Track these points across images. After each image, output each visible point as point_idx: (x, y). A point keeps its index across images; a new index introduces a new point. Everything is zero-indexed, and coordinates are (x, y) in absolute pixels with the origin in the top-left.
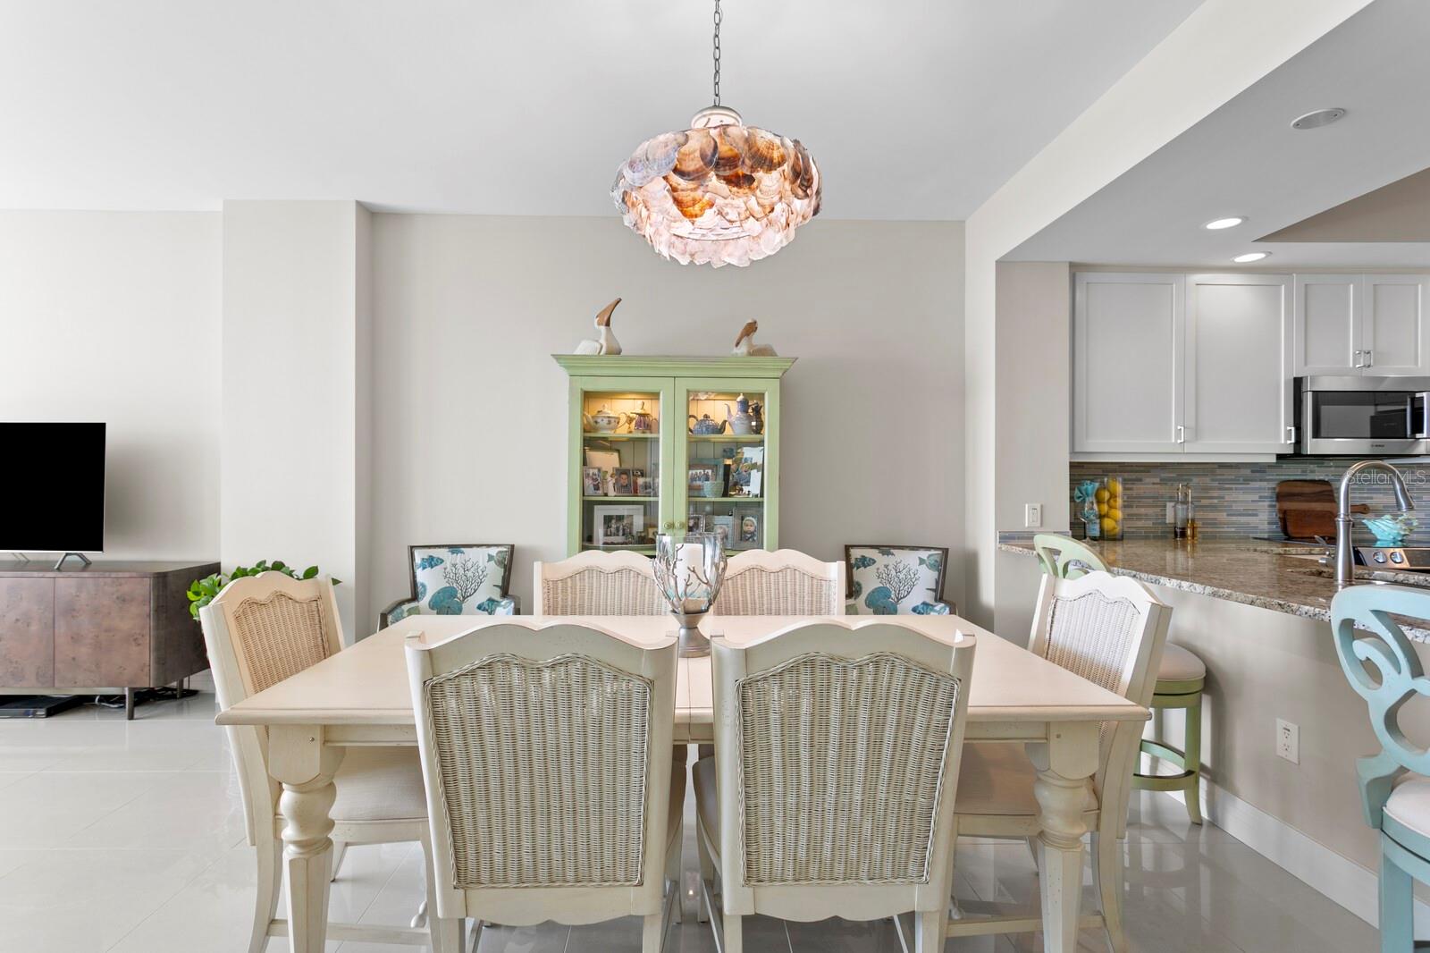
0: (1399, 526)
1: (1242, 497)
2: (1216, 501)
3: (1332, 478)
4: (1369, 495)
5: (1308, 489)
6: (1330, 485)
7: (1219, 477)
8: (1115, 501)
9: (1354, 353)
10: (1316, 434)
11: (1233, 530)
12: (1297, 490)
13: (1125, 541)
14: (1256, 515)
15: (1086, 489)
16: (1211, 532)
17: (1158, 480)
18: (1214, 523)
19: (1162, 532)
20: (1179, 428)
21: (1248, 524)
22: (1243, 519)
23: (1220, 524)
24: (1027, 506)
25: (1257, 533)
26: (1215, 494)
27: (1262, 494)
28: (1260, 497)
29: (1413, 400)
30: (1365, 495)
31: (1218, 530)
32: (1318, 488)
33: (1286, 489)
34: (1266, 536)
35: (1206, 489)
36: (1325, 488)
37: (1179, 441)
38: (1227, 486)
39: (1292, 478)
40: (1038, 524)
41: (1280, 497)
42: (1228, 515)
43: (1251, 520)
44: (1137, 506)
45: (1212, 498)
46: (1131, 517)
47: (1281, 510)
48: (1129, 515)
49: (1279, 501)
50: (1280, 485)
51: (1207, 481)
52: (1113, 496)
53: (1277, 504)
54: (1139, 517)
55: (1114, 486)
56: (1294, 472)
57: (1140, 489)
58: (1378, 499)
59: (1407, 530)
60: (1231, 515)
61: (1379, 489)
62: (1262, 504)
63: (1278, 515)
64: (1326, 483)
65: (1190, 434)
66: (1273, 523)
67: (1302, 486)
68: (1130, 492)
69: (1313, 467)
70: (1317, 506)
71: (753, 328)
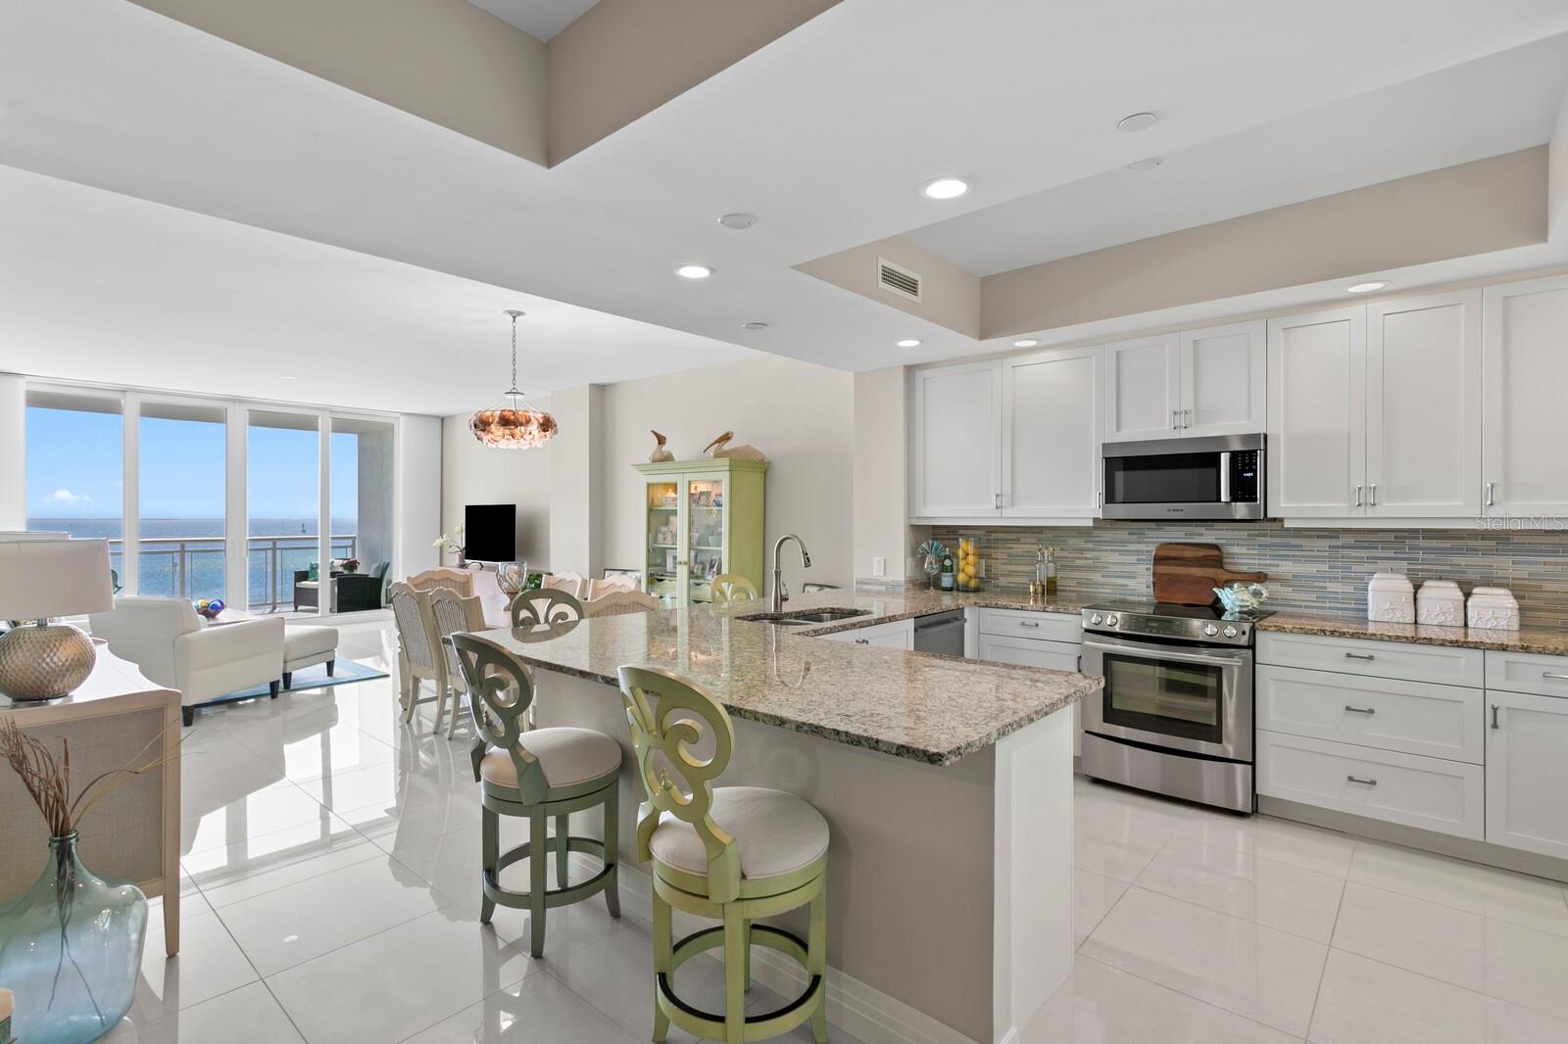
1: (1115, 557)
2: (1090, 562)
3: (1224, 541)
4: (1275, 562)
5: (1189, 553)
6: (1221, 549)
9: (1170, 414)
10: (1111, 500)
11: (1108, 591)
12: (1173, 554)
13: (982, 594)
14: (1134, 578)
16: (1087, 592)
17: (1034, 541)
18: (1090, 583)
22: (1121, 581)
23: (1095, 584)
24: (875, 559)
25: (1134, 595)
26: (1089, 555)
27: (1139, 557)
28: (1138, 560)
30: (1267, 563)
31: (1093, 590)
32: (1201, 553)
33: (1164, 553)
35: (1082, 550)
37: (997, 507)
39: (1174, 541)
40: (882, 574)
41: (1159, 560)
42: (1103, 576)
43: (1131, 583)
44: (1016, 564)
45: (1086, 559)
46: (1010, 574)
47: (1154, 574)
48: (1009, 571)
49: (1154, 564)
50: (1158, 549)
51: (1080, 543)
52: (968, 554)
53: (1152, 567)
54: (1017, 573)
55: (966, 546)
56: (1176, 535)
57: (1018, 549)
58: (1287, 568)
59: (1253, 603)
60: (1106, 576)
61: (1289, 556)
62: (1141, 566)
63: (1152, 579)
64: (1215, 547)
65: (1006, 501)
66: (1150, 587)
67: (1182, 551)
68: (1009, 551)
69: (1201, 529)
70: (1197, 571)
71: (727, 437)
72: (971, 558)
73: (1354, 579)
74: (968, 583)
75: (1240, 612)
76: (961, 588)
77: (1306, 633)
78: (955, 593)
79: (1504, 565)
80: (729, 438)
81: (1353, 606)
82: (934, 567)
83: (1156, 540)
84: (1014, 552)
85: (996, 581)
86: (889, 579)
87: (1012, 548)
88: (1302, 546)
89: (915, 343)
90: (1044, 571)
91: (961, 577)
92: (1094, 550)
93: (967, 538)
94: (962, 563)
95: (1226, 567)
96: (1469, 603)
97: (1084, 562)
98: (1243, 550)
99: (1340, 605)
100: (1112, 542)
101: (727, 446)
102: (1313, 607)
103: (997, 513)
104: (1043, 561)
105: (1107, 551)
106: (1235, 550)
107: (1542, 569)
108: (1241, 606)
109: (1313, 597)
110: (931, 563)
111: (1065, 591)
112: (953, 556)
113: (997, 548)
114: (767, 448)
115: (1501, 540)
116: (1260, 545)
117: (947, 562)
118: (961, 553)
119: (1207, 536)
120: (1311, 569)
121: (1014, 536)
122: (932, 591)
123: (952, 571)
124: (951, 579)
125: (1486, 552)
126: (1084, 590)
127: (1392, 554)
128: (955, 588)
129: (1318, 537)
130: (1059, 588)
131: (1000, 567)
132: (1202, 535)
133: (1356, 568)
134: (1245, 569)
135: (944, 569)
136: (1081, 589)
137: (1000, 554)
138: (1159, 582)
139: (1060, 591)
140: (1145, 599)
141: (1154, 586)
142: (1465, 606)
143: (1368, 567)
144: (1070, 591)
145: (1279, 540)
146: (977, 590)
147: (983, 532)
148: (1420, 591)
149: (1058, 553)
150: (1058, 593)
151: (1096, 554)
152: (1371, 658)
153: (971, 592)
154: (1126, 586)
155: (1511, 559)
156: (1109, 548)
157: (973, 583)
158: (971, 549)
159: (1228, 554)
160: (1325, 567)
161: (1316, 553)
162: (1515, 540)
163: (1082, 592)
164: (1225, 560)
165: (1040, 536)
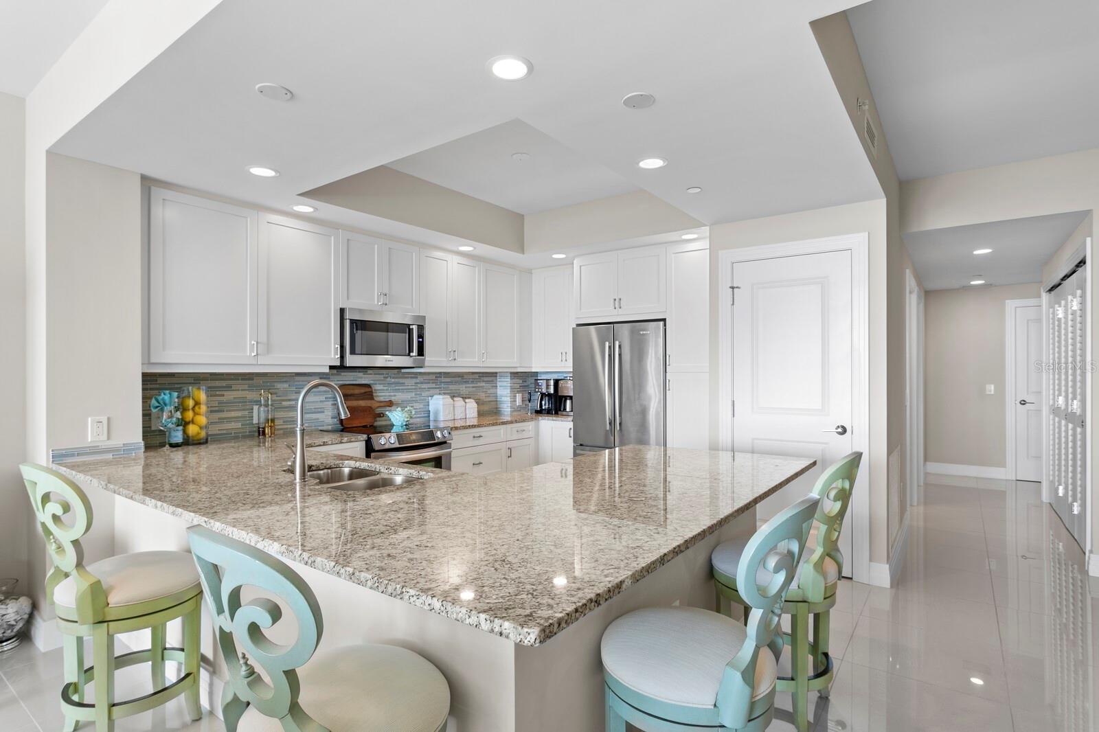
0: (404, 415)
3: (372, 382)
5: (357, 391)
6: (371, 387)
7: (295, 383)
8: (200, 408)
9: (378, 294)
10: (353, 352)
12: (349, 392)
13: (208, 445)
14: (323, 412)
15: (163, 399)
16: (291, 428)
17: (246, 387)
19: (250, 432)
20: (253, 342)
21: (318, 419)
24: (90, 419)
25: (323, 426)
26: (293, 397)
27: (327, 396)
28: (326, 398)
29: (409, 329)
32: (363, 390)
34: (330, 428)
35: (283, 393)
36: (367, 390)
37: (253, 354)
39: (347, 383)
40: (105, 437)
44: (227, 411)
45: (290, 400)
51: (284, 387)
52: (197, 403)
54: (229, 420)
55: (197, 394)
56: (348, 378)
61: (399, 389)
62: (327, 403)
64: (368, 386)
65: (262, 348)
66: (335, 418)
67: (353, 389)
68: (221, 398)
69: (361, 374)
70: (362, 403)
73: (425, 400)
74: (198, 433)
76: (192, 442)
77: (464, 428)
79: (463, 388)
81: (423, 415)
84: (225, 399)
86: (116, 442)
87: (223, 395)
88: (404, 383)
89: (270, 173)
90: (260, 415)
91: (192, 430)
94: (190, 414)
95: (375, 398)
96: (466, 407)
103: (253, 360)
104: (263, 405)
106: (378, 387)
107: (471, 389)
108: (407, 421)
115: (460, 377)
116: (388, 384)
118: (191, 403)
119: (365, 379)
120: (408, 396)
121: (224, 383)
122: (165, 450)
124: (181, 433)
125: (461, 383)
126: (289, 426)
127: (434, 386)
128: (188, 442)
129: (411, 378)
133: (424, 394)
134: (382, 399)
136: (286, 427)
141: (340, 417)
142: (466, 409)
143: (427, 393)
145: (396, 380)
146: (206, 441)
148: (454, 403)
152: (480, 436)
155: (464, 386)
157: (203, 434)
158: (202, 397)
159: (375, 390)
160: (413, 395)
161: (409, 387)
162: (465, 377)
163: (287, 428)
164: (374, 394)
165: (250, 382)
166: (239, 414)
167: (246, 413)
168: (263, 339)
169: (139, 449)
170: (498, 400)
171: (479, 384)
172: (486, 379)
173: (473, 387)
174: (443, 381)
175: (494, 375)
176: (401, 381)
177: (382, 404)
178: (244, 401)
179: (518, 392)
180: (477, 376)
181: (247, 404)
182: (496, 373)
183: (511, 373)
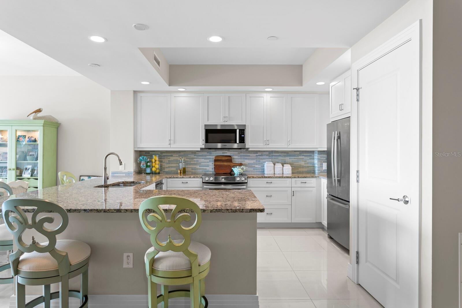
1: (203, 160)
2: (196, 162)
3: (232, 155)
4: (244, 160)
5: (224, 158)
7: (197, 155)
9: (222, 117)
10: (207, 142)
11: (201, 171)
12: (219, 159)
14: (208, 166)
17: (178, 156)
18: (195, 169)
22: (205, 168)
23: (198, 169)
25: (208, 172)
26: (195, 160)
27: (210, 160)
30: (242, 160)
31: (196, 171)
32: (227, 158)
33: (217, 158)
35: (193, 158)
36: (230, 158)
37: (169, 144)
38: (199, 157)
39: (219, 155)
40: (123, 169)
41: (216, 161)
42: (199, 166)
43: (207, 168)
44: (171, 164)
45: (194, 161)
46: (169, 167)
47: (215, 165)
48: (169, 166)
49: (214, 162)
50: (215, 157)
51: (192, 156)
52: (156, 161)
53: (214, 163)
54: (172, 167)
55: (156, 158)
56: (220, 153)
57: (172, 159)
58: (247, 162)
59: (242, 171)
60: (200, 166)
61: (247, 158)
62: (210, 163)
63: (214, 166)
64: (230, 156)
65: (172, 142)
66: (213, 169)
67: (222, 157)
68: (169, 159)
69: (227, 152)
70: (226, 164)
71: (39, 111)
72: (157, 162)
73: (261, 164)
74: (156, 171)
75: (239, 174)
76: (153, 173)
77: (259, 178)
78: (151, 175)
79: (288, 159)
80: (41, 111)
81: (261, 171)
82: (145, 166)
83: (214, 155)
84: (170, 160)
85: (164, 170)
86: (126, 171)
87: (170, 158)
88: (250, 156)
89: (148, 83)
90: (181, 166)
91: (154, 169)
92: (197, 158)
93: (156, 155)
94: (154, 164)
95: (233, 162)
96: (284, 168)
97: (193, 162)
98: (237, 157)
99: (258, 171)
100: (202, 156)
101: (39, 115)
102: (252, 172)
103: (169, 146)
104: (181, 162)
105: (200, 158)
106: (235, 157)
108: (240, 172)
109: (252, 169)
110: (143, 164)
111: (188, 172)
112: (151, 161)
113: (165, 158)
114: (59, 117)
115: (286, 153)
116: (241, 156)
117: (149, 164)
118: (153, 160)
119: (228, 153)
120: (252, 162)
121: (170, 154)
122: (143, 175)
123: (150, 167)
124: (150, 170)
125: (285, 156)
126: (194, 171)
127: (268, 157)
128: (152, 173)
129: (254, 153)
130: (186, 171)
131: (165, 165)
132: (226, 153)
133: (261, 161)
134: (237, 162)
135: (147, 166)
137: (166, 160)
138: (216, 167)
139: (187, 172)
140: (211, 173)
141: (215, 169)
142: (283, 169)
143: (264, 161)
144: (189, 172)
145: (245, 154)
146: (159, 173)
147: (159, 153)
148: (275, 166)
149: (186, 160)
150: (186, 173)
151: (197, 159)
152: (271, 183)
153: (157, 174)
154: (206, 169)
155: (289, 158)
156: (201, 157)
157: (158, 171)
158: (157, 159)
159: (233, 158)
160: (255, 161)
161: (253, 157)
162: (289, 153)
163: (193, 172)
164: (233, 160)
165: (180, 154)
166: (175, 165)
167: (178, 165)
168: (172, 138)
169: (132, 173)
170: (315, 166)
171: (300, 157)
172: (305, 154)
173: (294, 158)
174: (274, 155)
175: (313, 152)
176: (248, 154)
177: (236, 165)
178: (177, 161)
179: (324, 162)
180: (298, 153)
181: (178, 162)
182: (314, 151)
183: (318, 151)
